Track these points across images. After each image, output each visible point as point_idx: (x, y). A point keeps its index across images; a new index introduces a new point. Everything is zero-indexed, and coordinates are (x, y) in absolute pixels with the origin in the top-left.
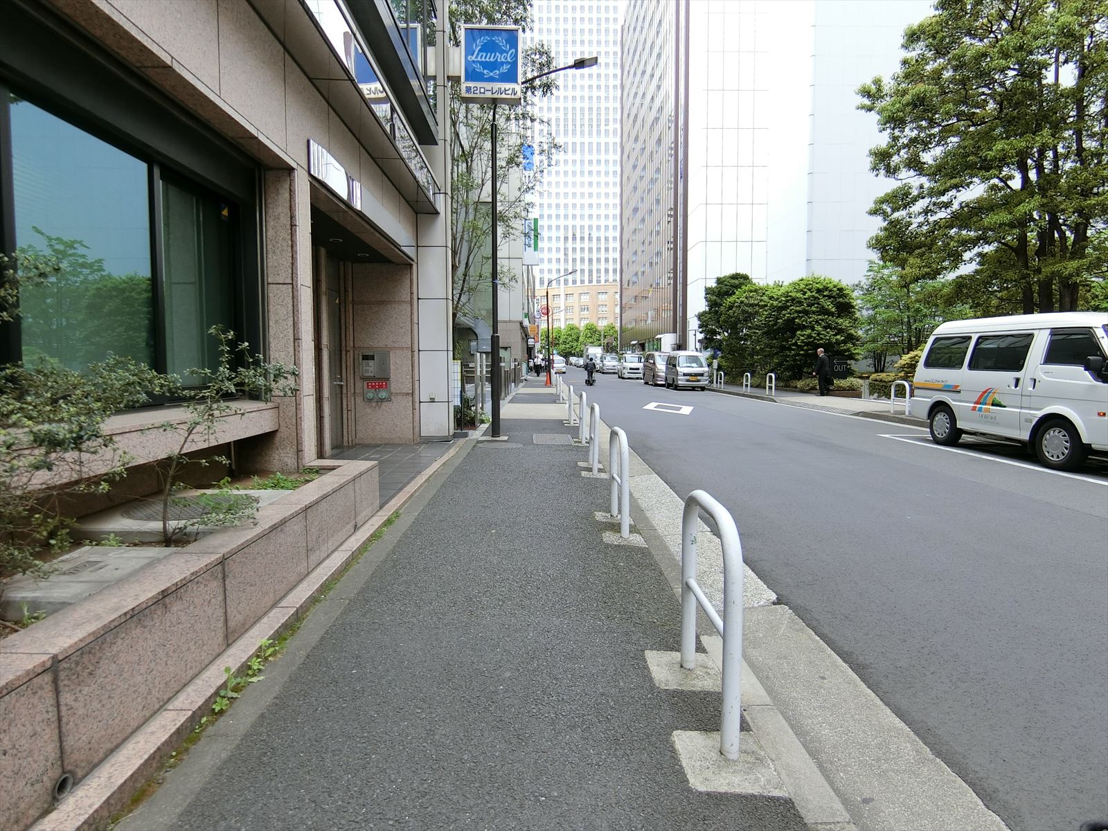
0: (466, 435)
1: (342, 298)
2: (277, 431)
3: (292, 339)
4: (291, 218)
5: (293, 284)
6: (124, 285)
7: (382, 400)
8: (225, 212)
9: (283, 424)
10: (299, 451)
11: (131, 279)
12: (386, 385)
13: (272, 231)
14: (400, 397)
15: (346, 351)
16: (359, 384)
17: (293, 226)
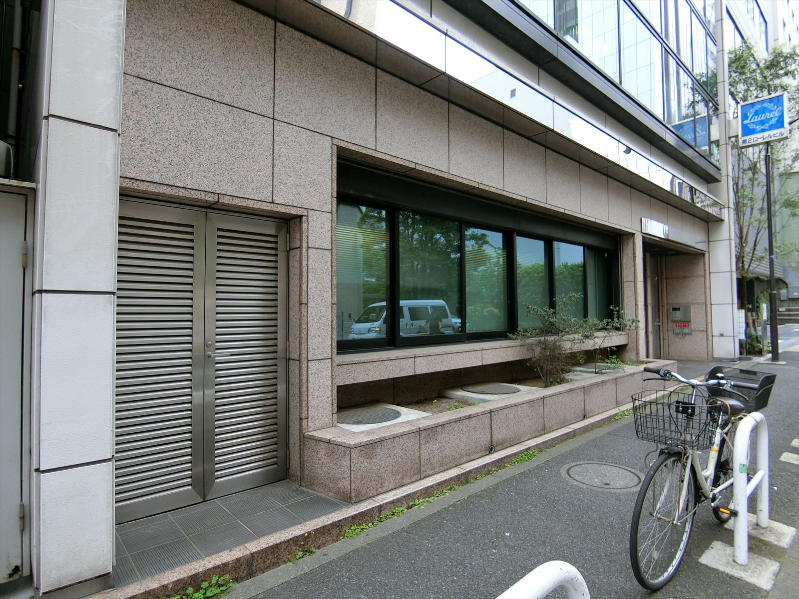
0: (750, 359)
1: (660, 276)
2: (627, 344)
3: (634, 305)
4: (634, 254)
5: (635, 282)
6: (530, 270)
7: (686, 334)
8: (606, 255)
9: (630, 341)
10: (638, 353)
11: (534, 266)
12: (688, 325)
13: (626, 260)
14: (697, 333)
15: (662, 306)
16: (670, 325)
17: (634, 257)
